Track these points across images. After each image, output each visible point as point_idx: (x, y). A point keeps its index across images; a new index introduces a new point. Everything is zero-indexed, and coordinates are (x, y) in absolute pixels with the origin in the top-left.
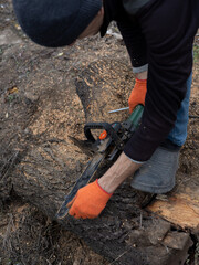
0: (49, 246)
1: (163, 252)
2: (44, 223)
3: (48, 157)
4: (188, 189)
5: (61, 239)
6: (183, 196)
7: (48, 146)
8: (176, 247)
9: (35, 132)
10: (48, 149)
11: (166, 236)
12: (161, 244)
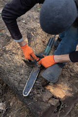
0: (3, 94)
1: (47, 105)
2: (2, 85)
3: (10, 59)
4: (62, 83)
5: (8, 93)
6: (60, 85)
7: (11, 55)
8: (53, 104)
9: (7, 49)
10: (11, 56)
11: (50, 99)
12: (47, 102)
